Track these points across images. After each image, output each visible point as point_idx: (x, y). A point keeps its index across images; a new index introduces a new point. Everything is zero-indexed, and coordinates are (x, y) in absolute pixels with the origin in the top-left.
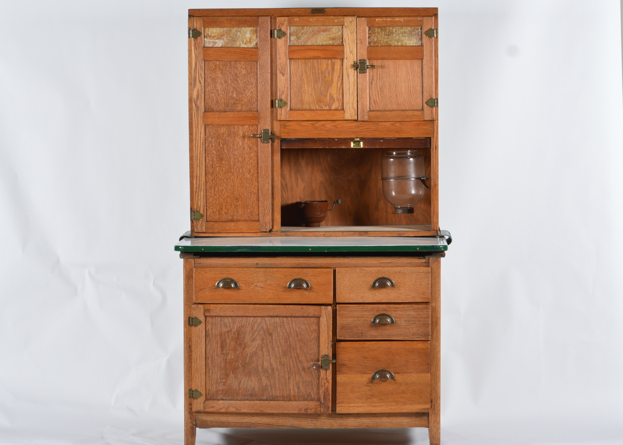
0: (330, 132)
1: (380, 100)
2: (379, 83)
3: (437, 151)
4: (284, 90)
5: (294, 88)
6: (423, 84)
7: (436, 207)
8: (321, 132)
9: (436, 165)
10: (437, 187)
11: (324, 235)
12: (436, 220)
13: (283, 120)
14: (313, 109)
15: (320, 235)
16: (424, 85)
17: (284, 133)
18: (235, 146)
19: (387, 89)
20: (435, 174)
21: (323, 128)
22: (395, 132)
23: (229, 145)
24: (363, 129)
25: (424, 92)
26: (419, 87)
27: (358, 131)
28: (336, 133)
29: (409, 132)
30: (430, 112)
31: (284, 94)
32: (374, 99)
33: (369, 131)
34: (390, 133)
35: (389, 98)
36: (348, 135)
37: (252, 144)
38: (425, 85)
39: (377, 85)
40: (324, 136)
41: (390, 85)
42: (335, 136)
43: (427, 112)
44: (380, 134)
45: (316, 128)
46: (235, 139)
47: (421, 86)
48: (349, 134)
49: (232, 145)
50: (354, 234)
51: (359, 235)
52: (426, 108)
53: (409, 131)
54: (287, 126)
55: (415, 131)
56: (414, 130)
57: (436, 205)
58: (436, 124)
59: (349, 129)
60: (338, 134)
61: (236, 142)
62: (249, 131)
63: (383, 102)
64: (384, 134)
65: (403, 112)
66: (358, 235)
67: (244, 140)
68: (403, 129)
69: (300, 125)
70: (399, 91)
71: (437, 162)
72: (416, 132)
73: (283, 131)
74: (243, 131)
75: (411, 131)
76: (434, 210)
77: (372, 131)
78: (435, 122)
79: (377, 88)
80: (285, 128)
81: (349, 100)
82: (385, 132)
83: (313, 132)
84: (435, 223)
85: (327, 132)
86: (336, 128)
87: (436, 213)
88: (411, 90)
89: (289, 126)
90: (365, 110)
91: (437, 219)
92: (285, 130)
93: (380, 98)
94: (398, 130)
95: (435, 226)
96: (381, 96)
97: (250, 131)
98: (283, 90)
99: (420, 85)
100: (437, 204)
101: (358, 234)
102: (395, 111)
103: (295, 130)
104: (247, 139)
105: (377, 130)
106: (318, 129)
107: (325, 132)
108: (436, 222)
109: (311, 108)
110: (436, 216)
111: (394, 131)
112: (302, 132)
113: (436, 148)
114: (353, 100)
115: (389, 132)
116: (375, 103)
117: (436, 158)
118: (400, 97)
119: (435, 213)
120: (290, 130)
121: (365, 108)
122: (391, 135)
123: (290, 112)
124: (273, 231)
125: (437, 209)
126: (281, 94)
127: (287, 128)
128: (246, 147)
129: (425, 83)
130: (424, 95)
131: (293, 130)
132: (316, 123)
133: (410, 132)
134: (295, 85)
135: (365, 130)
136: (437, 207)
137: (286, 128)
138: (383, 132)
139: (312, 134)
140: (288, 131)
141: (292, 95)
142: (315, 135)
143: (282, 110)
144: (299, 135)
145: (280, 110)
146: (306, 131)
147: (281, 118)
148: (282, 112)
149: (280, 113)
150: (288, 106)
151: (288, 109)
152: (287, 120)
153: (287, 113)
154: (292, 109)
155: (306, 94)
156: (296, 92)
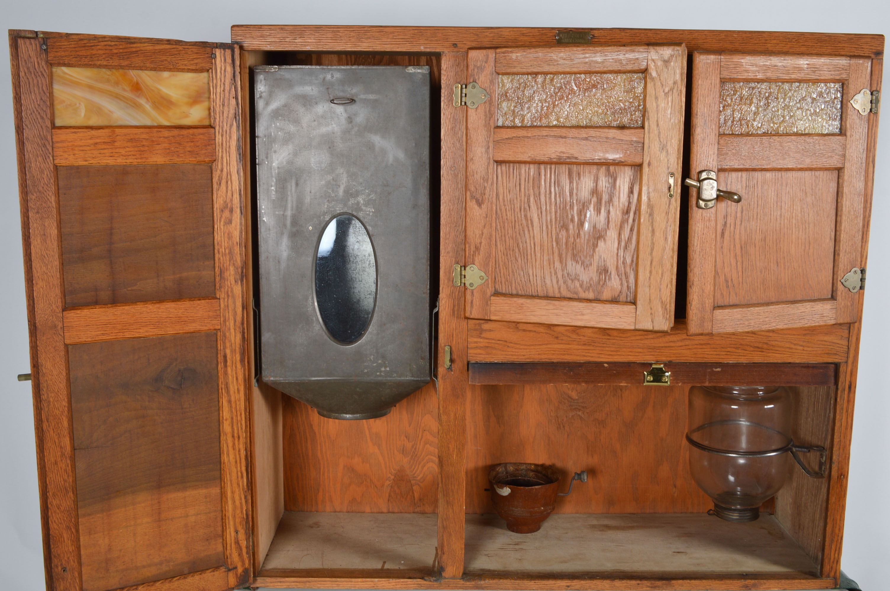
0: (592, 348)
1: (740, 279)
2: (740, 233)
3: (851, 395)
4: (481, 243)
5: (507, 240)
6: (838, 233)
7: (838, 527)
8: (570, 346)
9: (846, 429)
10: (844, 480)
11: (568, 586)
12: (835, 554)
13: (476, 317)
14: (552, 296)
15: (559, 587)
16: (840, 236)
17: (476, 348)
19: (757, 248)
20: (844, 450)
21: (575, 336)
22: (752, 349)
24: (674, 342)
25: (839, 255)
26: (828, 240)
27: (663, 345)
28: (607, 349)
29: (787, 350)
30: (849, 304)
31: (479, 254)
32: (725, 275)
33: (688, 345)
34: (740, 351)
35: (761, 272)
36: (637, 354)
38: (843, 236)
39: (734, 239)
40: (577, 356)
41: (765, 238)
42: (603, 356)
43: (843, 304)
44: (715, 353)
45: (557, 338)
47: (831, 239)
48: (640, 352)
50: (638, 584)
51: (652, 587)
52: (842, 294)
53: (787, 348)
54: (486, 330)
55: (801, 348)
56: (801, 346)
57: (838, 521)
58: (855, 332)
59: (641, 340)
60: (612, 351)
63: (747, 283)
64: (726, 354)
65: (792, 306)
66: (649, 587)
68: (773, 343)
69: (518, 328)
70: (783, 252)
71: (850, 422)
72: (806, 349)
73: (476, 342)
75: (793, 346)
76: (833, 531)
77: (696, 346)
78: (854, 327)
79: (735, 246)
80: (480, 337)
82: (729, 349)
83: (549, 346)
84: (833, 562)
85: (583, 347)
86: (609, 337)
87: (838, 540)
88: (809, 248)
89: (490, 330)
90: (707, 305)
91: (837, 552)
92: (479, 340)
93: (740, 273)
94: (760, 345)
95: (832, 568)
96: (742, 268)
98: (479, 241)
99: (831, 234)
100: (840, 520)
101: (648, 584)
102: (772, 303)
103: (506, 341)
105: (709, 344)
106: (562, 340)
107: (580, 347)
108: (834, 558)
109: (547, 292)
110: (836, 545)
111: (751, 346)
112: (522, 347)
113: (850, 387)
115: (737, 348)
116: (728, 287)
117: (847, 411)
118: (785, 268)
119: (835, 540)
120: (493, 341)
121: (707, 302)
122: (744, 356)
123: (492, 298)
124: (445, 578)
125: (839, 529)
126: (472, 253)
127: (483, 335)
129: (842, 232)
130: (840, 260)
131: (499, 340)
133: (790, 348)
134: (510, 231)
135: (680, 344)
136: (840, 526)
137: (482, 336)
138: (723, 350)
139: (547, 352)
140: (487, 345)
141: (500, 257)
142: (554, 354)
143: (475, 294)
144: (514, 353)
145: (470, 294)
146: (533, 345)
147: (471, 313)
148: (475, 298)
149: (470, 301)
150: (488, 285)
151: (488, 290)
152: (486, 318)
153: (487, 302)
154: (500, 291)
155: (535, 256)
156: (510, 250)
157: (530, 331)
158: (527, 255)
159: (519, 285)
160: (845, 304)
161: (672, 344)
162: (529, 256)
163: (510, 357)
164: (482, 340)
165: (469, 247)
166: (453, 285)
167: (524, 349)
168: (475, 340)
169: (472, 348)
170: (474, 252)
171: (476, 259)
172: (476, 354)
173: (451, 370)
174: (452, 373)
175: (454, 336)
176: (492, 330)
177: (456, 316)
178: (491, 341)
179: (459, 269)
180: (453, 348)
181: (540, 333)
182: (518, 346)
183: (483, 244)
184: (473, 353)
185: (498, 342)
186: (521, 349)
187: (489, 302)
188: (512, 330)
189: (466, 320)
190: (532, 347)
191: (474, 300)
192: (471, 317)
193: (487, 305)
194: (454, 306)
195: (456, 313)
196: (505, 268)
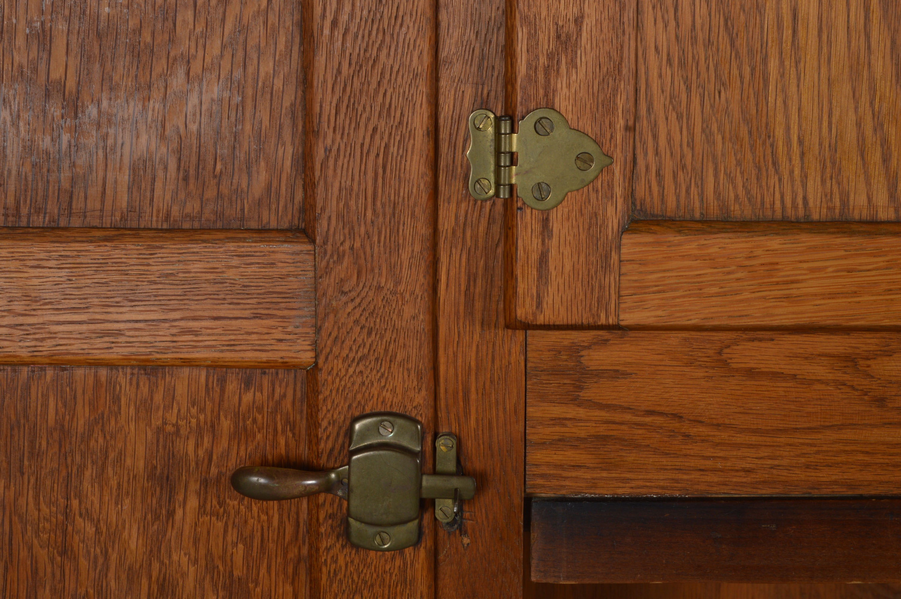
4: (579, 21)
13: (562, 319)
14: (865, 215)
17: (561, 442)
18: (83, 563)
23: (24, 554)
31: (572, 64)
37: (248, 547)
45: (880, 401)
46: (75, 503)
49: (52, 560)
54: (599, 374)
61: (90, 530)
62: (213, 428)
67: (171, 514)
69: (725, 363)
73: (560, 421)
74: (157, 422)
80: (577, 402)
83: (848, 434)
89: (616, 374)
92: (572, 412)
97: (226, 424)
98: (573, 11)
103: (678, 417)
104: (193, 503)
109: (844, 203)
112: (740, 439)
120: (628, 417)
123: (627, 239)
126: (543, 60)
127: (588, 393)
128: (184, 575)
131: (650, 413)
132: (889, 354)
137: (584, 394)
139: (843, 458)
140: (602, 430)
141: (654, 73)
142: (867, 465)
143: (556, 226)
144: (709, 463)
145: (537, 227)
146: (785, 431)
147: (539, 304)
148: (555, 240)
149: (534, 257)
150: (611, 186)
151: (610, 210)
152: (603, 321)
153: (607, 257)
154: (657, 211)
155: (797, 63)
156: (694, 40)
157: (775, 376)
158: (765, 60)
159: (732, 180)
162: (773, 64)
163: (695, 476)
164: (581, 412)
165: (532, 36)
166: (468, 195)
167: (750, 446)
168: (557, 411)
169: (542, 444)
170: (550, 56)
171: (561, 84)
172: (561, 466)
173: (463, 531)
174: (466, 541)
175: (473, 396)
176: (625, 374)
177: (478, 316)
178: (618, 417)
179: (491, 130)
180: (470, 445)
181: (811, 382)
182: (724, 435)
183: (588, 23)
184: (548, 464)
185: (648, 419)
186: (738, 446)
187: (614, 256)
188: (700, 373)
189: (520, 335)
190: (783, 439)
191: (553, 253)
192: (541, 320)
193: (606, 267)
194: (471, 278)
195: (478, 305)
196: (673, 116)
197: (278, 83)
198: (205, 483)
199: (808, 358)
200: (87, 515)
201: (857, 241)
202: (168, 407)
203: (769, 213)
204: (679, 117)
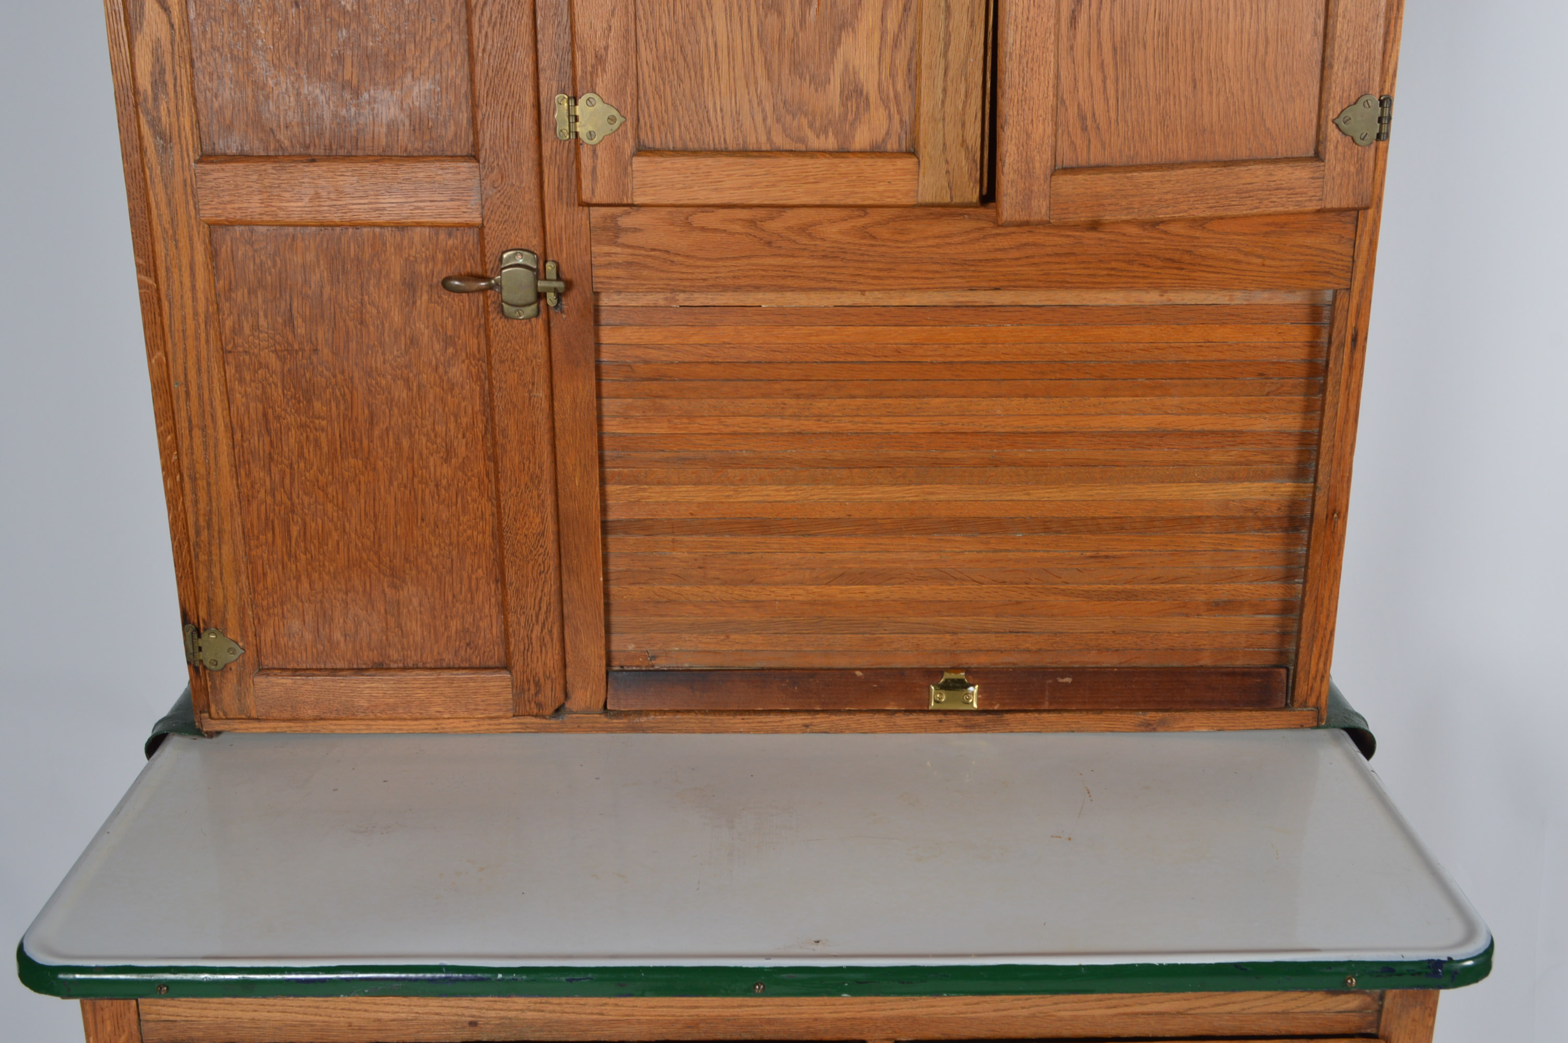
0: (839, 263)
1: (1113, 115)
2: (1111, 19)
3: (1357, 355)
4: (606, 48)
5: (660, 38)
6: (1331, 22)
7: (1325, 613)
8: (795, 260)
9: (1346, 422)
10: (1340, 522)
11: (807, 726)
12: (1318, 664)
13: (605, 201)
14: (755, 147)
15: (789, 727)
16: (1335, 27)
17: (609, 265)
18: (371, 328)
19: (1150, 51)
20: (1339, 464)
21: (804, 240)
22: (1160, 263)
23: (342, 324)
24: (1003, 250)
25: (1331, 66)
26: (1309, 36)
27: (981, 257)
28: (870, 265)
29: (1231, 265)
30: (1352, 169)
31: (604, 70)
32: (1079, 105)
33: (1032, 257)
34: (1135, 268)
35: (1158, 100)
36: (930, 275)
37: (454, 320)
38: (1341, 27)
39: (1099, 31)
40: (810, 279)
41: (1167, 29)
42: (862, 280)
43: (1338, 169)
44: (1086, 272)
45: (769, 243)
46: (366, 298)
47: (1316, 33)
48: (937, 272)
49: (356, 328)
50: (940, 721)
51: (966, 727)
52: (1336, 147)
53: (1231, 260)
54: (626, 230)
55: (1260, 261)
56: (1259, 256)
57: (1326, 602)
58: (1368, 228)
59: (937, 246)
60: (879, 270)
61: (375, 311)
62: (434, 258)
63: (1126, 122)
64: (1108, 275)
65: (1225, 170)
66: (960, 726)
67: (414, 303)
68: (1203, 251)
69: (690, 224)
70: (1208, 59)
71: (1352, 408)
72: (1268, 262)
73: (608, 254)
74: (405, 255)
75: (1241, 257)
76: (1315, 620)
77: (1047, 259)
78: (1366, 218)
79: (1100, 45)
80: (616, 244)
81: (943, 102)
82: (1114, 265)
83: (754, 261)
84: (1315, 678)
85: (823, 263)
86: (873, 242)
87: (1324, 636)
88: (1266, 52)
89: (635, 230)
90: (1037, 165)
91: (1322, 659)
92: (614, 249)
93: (1112, 102)
94: (1177, 256)
95: (1312, 689)
96: (1117, 91)
97: (440, 256)
98: (603, 43)
99: (1315, 23)
100: (1330, 598)
101: (959, 721)
102: (1182, 165)
103: (667, 252)
104: (425, 297)
105: (1073, 254)
106: (780, 247)
107: (816, 262)
108: (1317, 671)
109: (744, 142)
110: (1322, 646)
111: (1158, 258)
112: (700, 263)
113: (1354, 340)
114: (965, 103)
115: (1130, 262)
116: (1084, 129)
117: (1348, 387)
118: (1211, 93)
119: (1320, 635)
120: (643, 252)
121: (1037, 158)
122: (1144, 277)
123: (635, 159)
124: (571, 712)
125: (1328, 617)
126: (589, 68)
127: (624, 239)
128: (423, 334)
129: (1340, 19)
130: (1333, 78)
131: (653, 250)
132: (772, 219)
133: (1238, 262)
134: (665, 20)
135: (1015, 254)
136: (1329, 610)
137: (620, 241)
138: (1102, 265)
139: (751, 273)
140: (630, 259)
141: (647, 75)
142: (763, 276)
143: (599, 153)
144: (685, 276)
145: (590, 154)
146: (721, 259)
147: (593, 192)
148: (599, 161)
149: (589, 169)
150: (626, 133)
151: (626, 145)
152: (625, 202)
153: (626, 168)
154: (651, 145)
155: (718, 69)
156: (666, 59)
157: (715, 230)
158: (702, 69)
159: (688, 130)
160: (1342, 169)
161: (999, 255)
162: (706, 71)
163: (677, 282)
164: (619, 250)
165: (583, 56)
166: (557, 138)
167: (705, 267)
168: (606, 249)
169: (600, 266)
170: (593, 67)
171: (599, 81)
172: (610, 278)
173: (562, 312)
174: (564, 316)
175: (564, 241)
176: (640, 230)
177: (565, 200)
178: (637, 252)
179: (566, 104)
180: (564, 267)
181: (734, 234)
182: (691, 262)
183: (611, 50)
184: (604, 277)
185: (653, 253)
186: (698, 267)
187: (629, 168)
188: (678, 229)
189: (586, 209)
190: (721, 263)
191: (599, 166)
192: (594, 201)
193: (626, 174)
194: (560, 180)
195: (565, 194)
196: (657, 97)
197: (458, 81)
198: (431, 286)
199: (732, 221)
200: (372, 304)
201: (753, 161)
202: (411, 248)
203: (706, 147)
204: (660, 97)
